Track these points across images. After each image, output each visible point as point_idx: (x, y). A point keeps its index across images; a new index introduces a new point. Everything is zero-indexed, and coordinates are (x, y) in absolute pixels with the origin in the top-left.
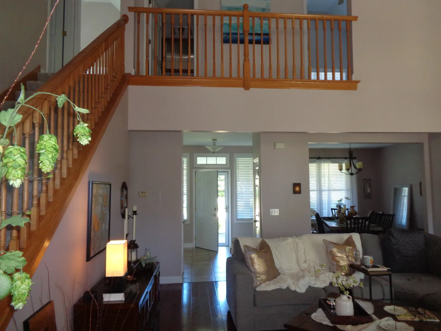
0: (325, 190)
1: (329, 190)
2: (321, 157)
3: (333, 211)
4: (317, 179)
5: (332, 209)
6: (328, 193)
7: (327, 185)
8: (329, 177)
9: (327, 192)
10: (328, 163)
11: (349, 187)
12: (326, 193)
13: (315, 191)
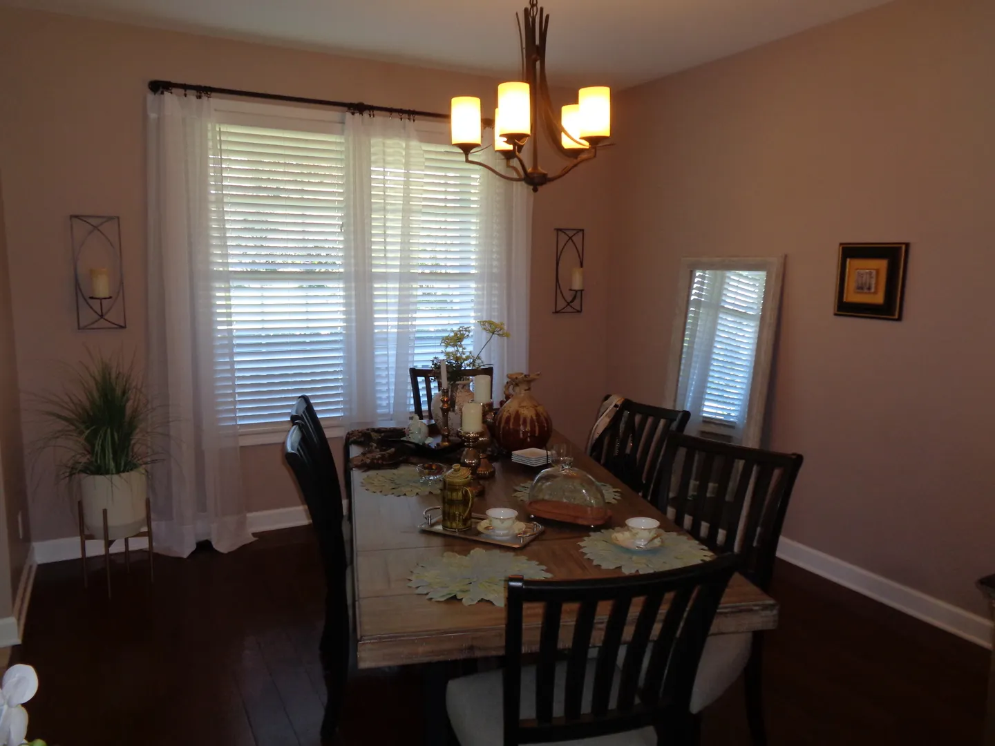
0: (385, 277)
1: (406, 277)
2: (367, 103)
3: (420, 379)
4: (346, 216)
5: (415, 373)
6: (400, 289)
7: (394, 248)
8: (407, 211)
9: (397, 285)
10: (408, 137)
11: (495, 263)
12: (394, 289)
13: (338, 279)
